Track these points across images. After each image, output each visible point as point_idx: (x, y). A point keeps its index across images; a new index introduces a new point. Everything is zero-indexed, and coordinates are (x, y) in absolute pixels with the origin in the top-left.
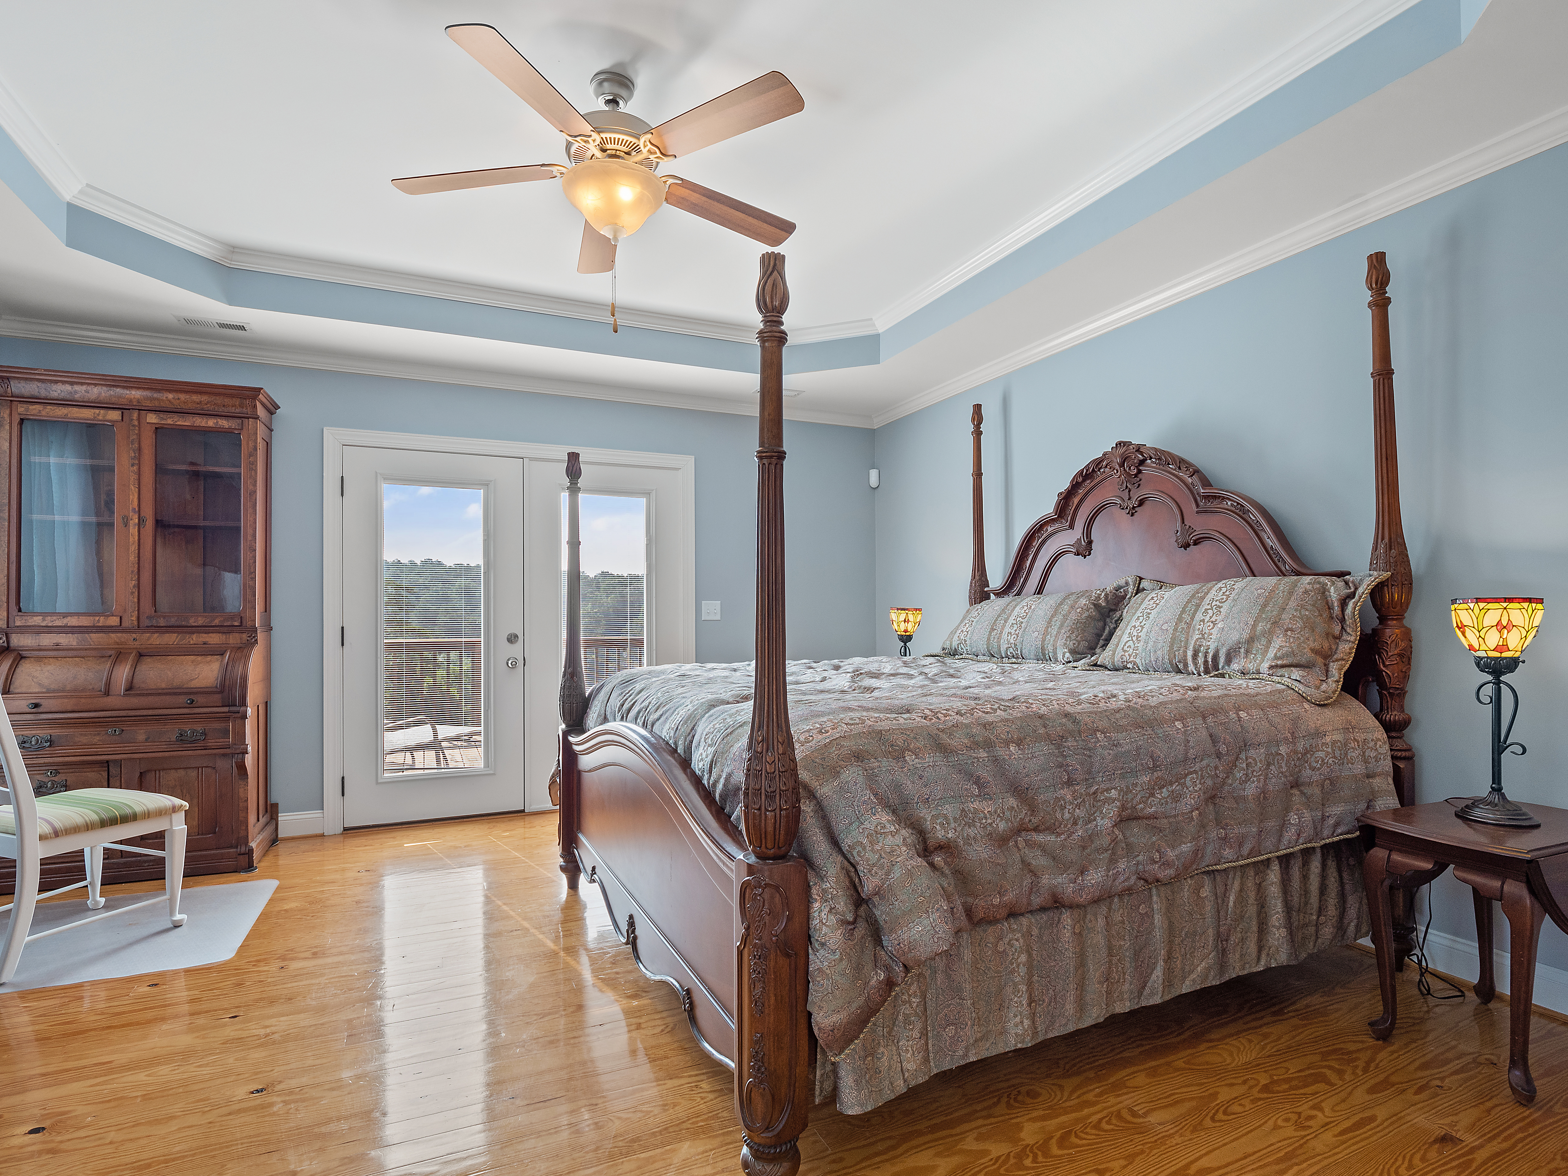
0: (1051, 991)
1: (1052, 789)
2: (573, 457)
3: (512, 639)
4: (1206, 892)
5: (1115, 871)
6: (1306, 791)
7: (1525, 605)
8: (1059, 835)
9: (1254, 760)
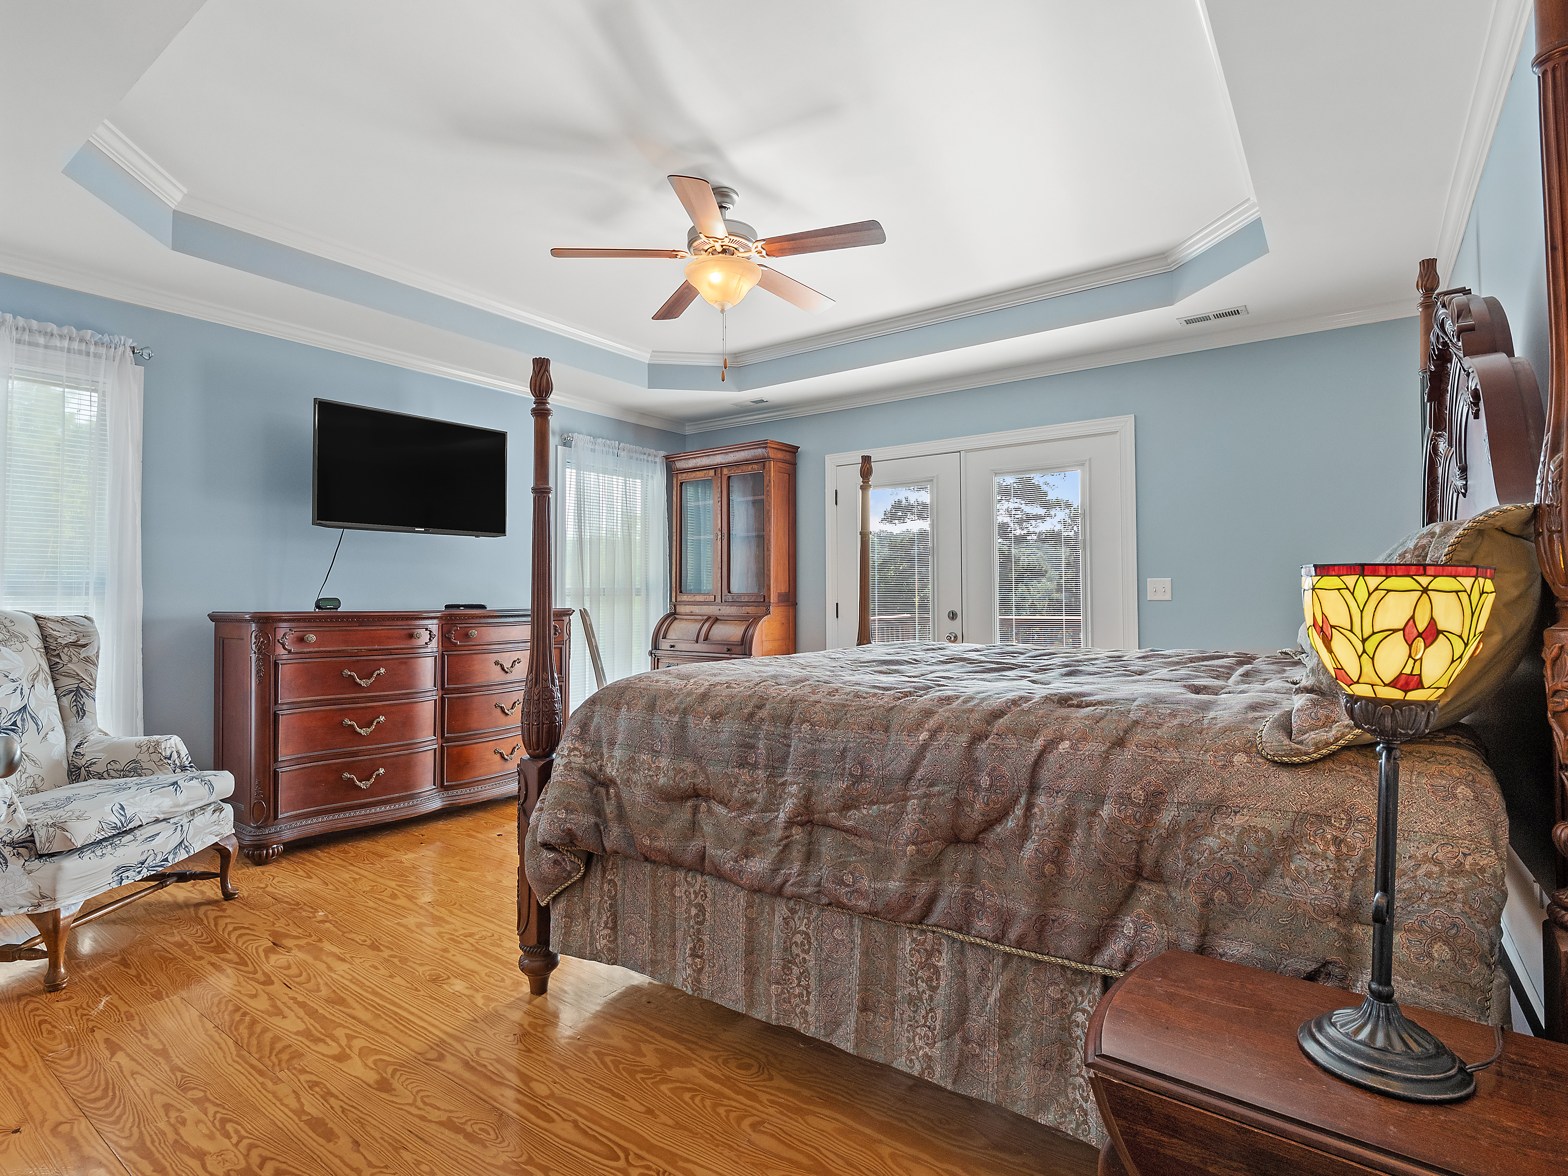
0: (721, 959)
1: (724, 764)
2: (866, 459)
3: (953, 616)
4: (943, 961)
5: (788, 872)
6: (1174, 894)
7: (1350, 580)
8: (731, 811)
9: (1042, 810)
